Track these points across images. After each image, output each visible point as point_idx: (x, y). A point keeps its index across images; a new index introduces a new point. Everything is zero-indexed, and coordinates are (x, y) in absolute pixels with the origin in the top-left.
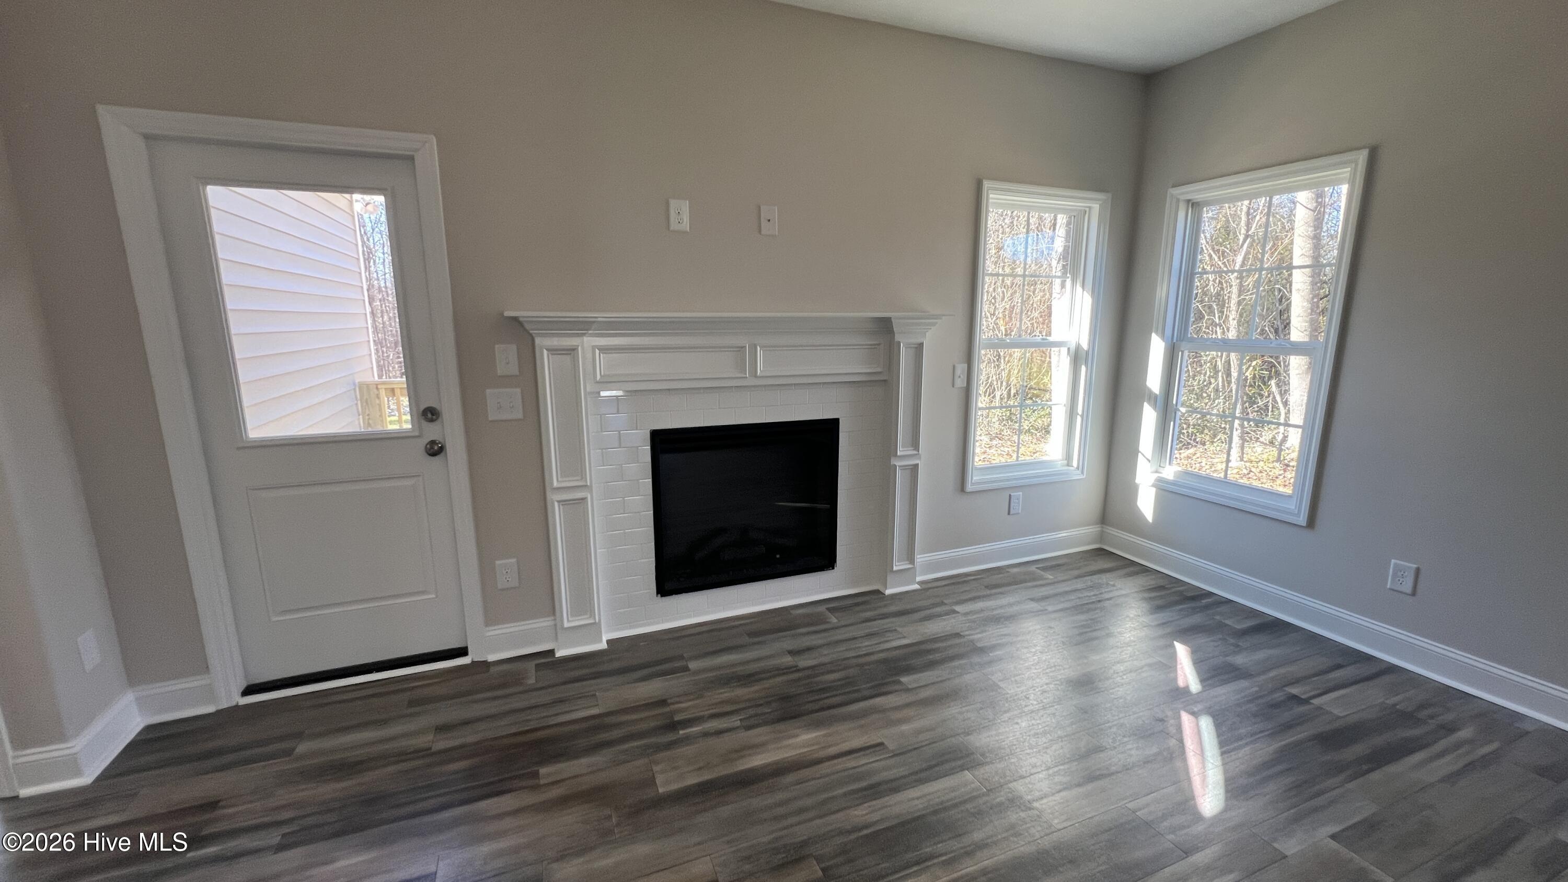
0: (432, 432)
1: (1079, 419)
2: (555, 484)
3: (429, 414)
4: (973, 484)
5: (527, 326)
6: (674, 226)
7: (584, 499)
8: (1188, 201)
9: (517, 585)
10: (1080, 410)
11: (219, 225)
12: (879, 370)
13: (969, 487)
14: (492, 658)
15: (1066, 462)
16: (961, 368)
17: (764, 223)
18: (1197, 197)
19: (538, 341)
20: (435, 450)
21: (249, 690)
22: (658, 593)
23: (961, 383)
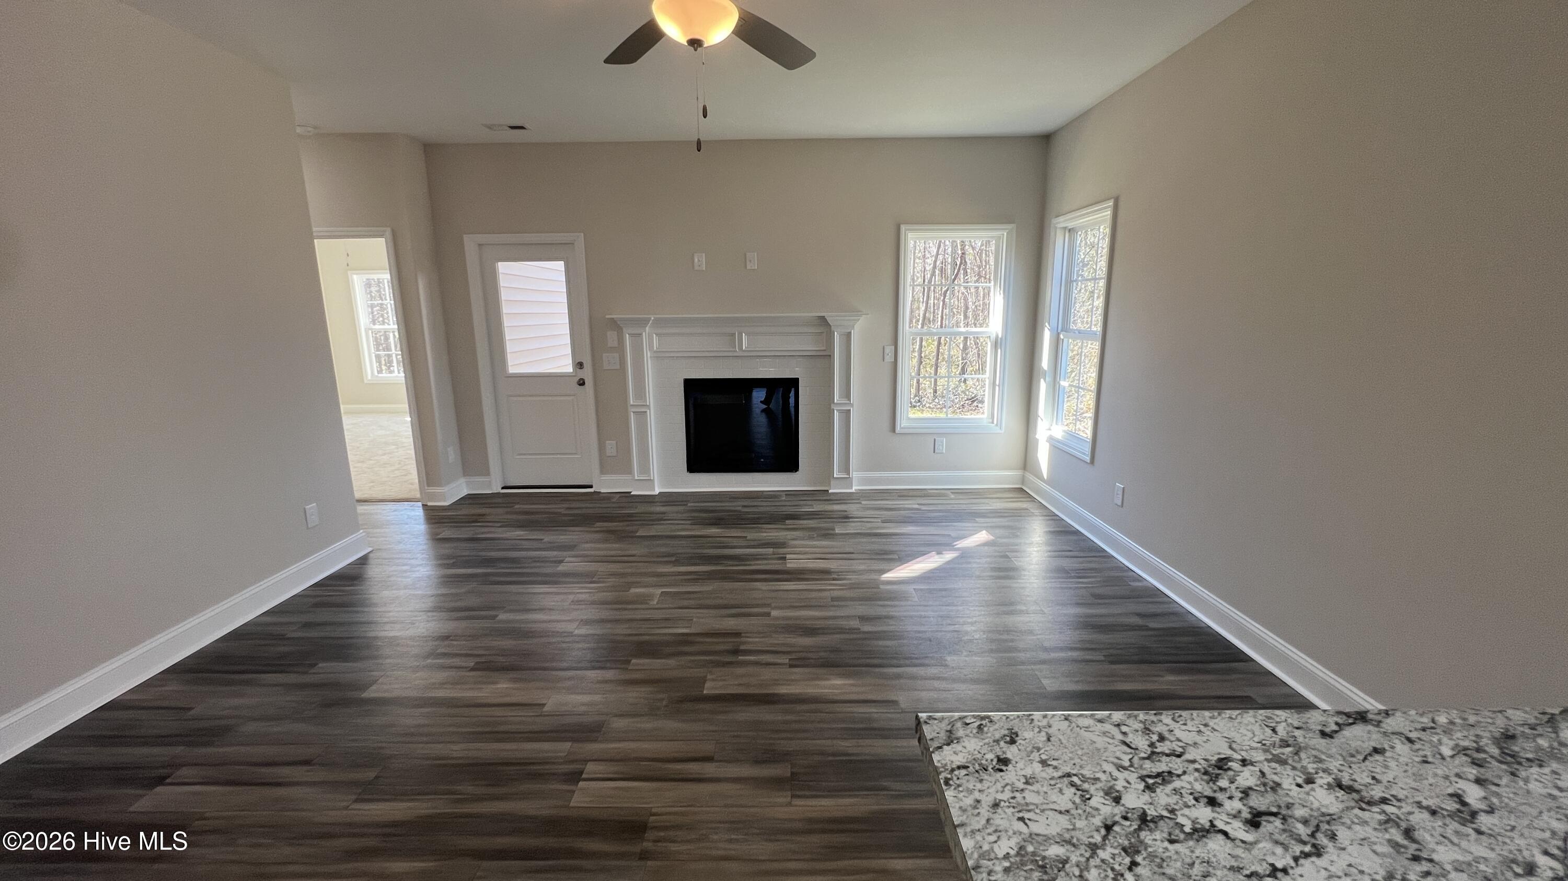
0: (581, 374)
1: (997, 388)
2: (632, 403)
3: (580, 365)
4: (901, 428)
5: (619, 323)
6: (696, 268)
7: (646, 412)
8: (1065, 228)
9: (615, 454)
10: (997, 383)
11: (503, 282)
12: (824, 348)
13: (898, 429)
14: (603, 491)
15: (991, 420)
16: (889, 350)
17: (748, 262)
18: (1070, 225)
19: (624, 330)
20: (582, 383)
21: (503, 488)
22: (688, 470)
23: (889, 358)
